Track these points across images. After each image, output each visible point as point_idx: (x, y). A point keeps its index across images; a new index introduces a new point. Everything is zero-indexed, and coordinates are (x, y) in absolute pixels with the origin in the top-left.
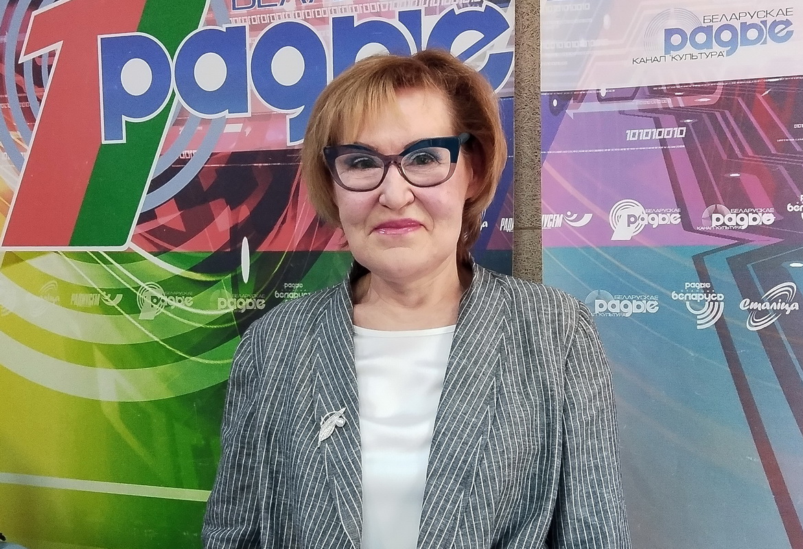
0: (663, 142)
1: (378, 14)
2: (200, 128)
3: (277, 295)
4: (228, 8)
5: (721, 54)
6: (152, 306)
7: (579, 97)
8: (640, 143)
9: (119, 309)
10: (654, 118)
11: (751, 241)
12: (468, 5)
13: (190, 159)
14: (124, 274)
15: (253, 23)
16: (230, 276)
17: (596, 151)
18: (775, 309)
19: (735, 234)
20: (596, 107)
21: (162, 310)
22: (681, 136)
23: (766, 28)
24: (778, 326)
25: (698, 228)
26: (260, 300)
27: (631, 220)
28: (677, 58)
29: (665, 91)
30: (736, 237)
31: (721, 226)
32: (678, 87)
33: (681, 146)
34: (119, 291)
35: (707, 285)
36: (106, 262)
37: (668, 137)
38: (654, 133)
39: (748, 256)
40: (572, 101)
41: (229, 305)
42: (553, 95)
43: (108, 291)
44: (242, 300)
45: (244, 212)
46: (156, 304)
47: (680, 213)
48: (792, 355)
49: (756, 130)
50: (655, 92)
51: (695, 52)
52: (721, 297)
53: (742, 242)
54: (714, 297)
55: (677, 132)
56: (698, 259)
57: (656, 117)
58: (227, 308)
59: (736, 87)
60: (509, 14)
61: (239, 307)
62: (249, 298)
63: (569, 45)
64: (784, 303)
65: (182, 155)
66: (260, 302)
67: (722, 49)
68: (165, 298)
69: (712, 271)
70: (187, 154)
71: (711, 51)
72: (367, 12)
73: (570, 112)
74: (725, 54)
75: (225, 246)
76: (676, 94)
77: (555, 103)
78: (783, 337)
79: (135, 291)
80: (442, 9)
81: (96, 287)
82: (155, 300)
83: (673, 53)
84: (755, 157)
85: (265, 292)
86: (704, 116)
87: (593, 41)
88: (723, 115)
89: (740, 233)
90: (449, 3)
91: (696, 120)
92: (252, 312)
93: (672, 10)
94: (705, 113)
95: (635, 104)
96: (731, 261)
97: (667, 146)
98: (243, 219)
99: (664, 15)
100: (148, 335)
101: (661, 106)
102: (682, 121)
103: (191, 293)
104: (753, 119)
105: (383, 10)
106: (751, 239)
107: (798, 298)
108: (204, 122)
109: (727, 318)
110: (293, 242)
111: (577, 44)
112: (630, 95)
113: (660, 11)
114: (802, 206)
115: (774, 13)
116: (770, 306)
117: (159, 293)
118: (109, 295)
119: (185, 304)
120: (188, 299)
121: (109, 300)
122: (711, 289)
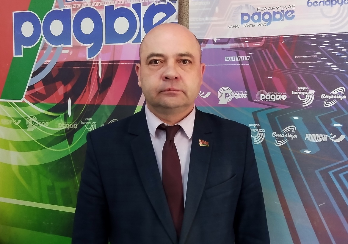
0: (240, 62)
1: (123, 5)
2: (52, 51)
3: (82, 123)
4: (64, 1)
5: (264, 25)
6: (32, 126)
7: (205, 42)
8: (230, 62)
9: (19, 126)
12: (160, 2)
13: (48, 64)
14: (21, 112)
15: (74, 8)
16: (63, 114)
17: (212, 65)
18: (287, 137)
20: (212, 46)
21: (36, 127)
22: (248, 60)
23: (283, 14)
24: (288, 145)
25: (255, 100)
26: (75, 125)
27: (227, 95)
28: (246, 26)
29: (241, 40)
30: (270, 104)
31: (264, 99)
32: (246, 38)
33: (247, 64)
34: (19, 119)
35: (258, 125)
36: (15, 106)
37: (242, 60)
38: (236, 58)
39: (276, 113)
40: (202, 44)
41: (63, 126)
43: (15, 119)
44: (68, 124)
45: (69, 87)
46: (34, 125)
47: (247, 93)
48: (294, 158)
49: (279, 58)
50: (237, 40)
51: (254, 24)
52: (264, 131)
53: (273, 107)
54: (261, 131)
55: (246, 58)
56: (255, 114)
57: (237, 51)
58: (62, 127)
59: (271, 39)
60: (176, 6)
61: (67, 127)
62: (71, 123)
63: (201, 19)
64: (291, 135)
65: (45, 62)
66: (75, 126)
67: (265, 22)
68: (37, 122)
69: (260, 119)
70: (47, 62)
71: (260, 23)
72: (119, 4)
74: (266, 25)
75: (62, 101)
76: (246, 41)
78: (290, 149)
79: (26, 119)
80: (150, 3)
81: (10, 117)
82: (33, 123)
83: (245, 24)
84: (279, 70)
85: (77, 121)
86: (258, 51)
87: (211, 18)
88: (265, 51)
89: (272, 103)
90: (152, 1)
91: (254, 53)
92: (72, 130)
93: (244, 5)
94: (258, 50)
95: (228, 46)
96: (268, 115)
97: (242, 64)
98: (69, 90)
99: (241, 7)
100: (30, 138)
101: (239, 47)
102: (248, 53)
103: (48, 121)
104: (278, 53)
105: (125, 3)
106: (276, 106)
107: (297, 133)
108: (54, 49)
109: (266, 140)
110: (89, 100)
111: (204, 19)
112: (227, 42)
113: (238, 6)
114: (298, 92)
115: (287, 7)
116: (285, 135)
117: (35, 120)
118: (16, 120)
119: (46, 125)
120: (47, 123)
121: (16, 122)
122: (260, 127)
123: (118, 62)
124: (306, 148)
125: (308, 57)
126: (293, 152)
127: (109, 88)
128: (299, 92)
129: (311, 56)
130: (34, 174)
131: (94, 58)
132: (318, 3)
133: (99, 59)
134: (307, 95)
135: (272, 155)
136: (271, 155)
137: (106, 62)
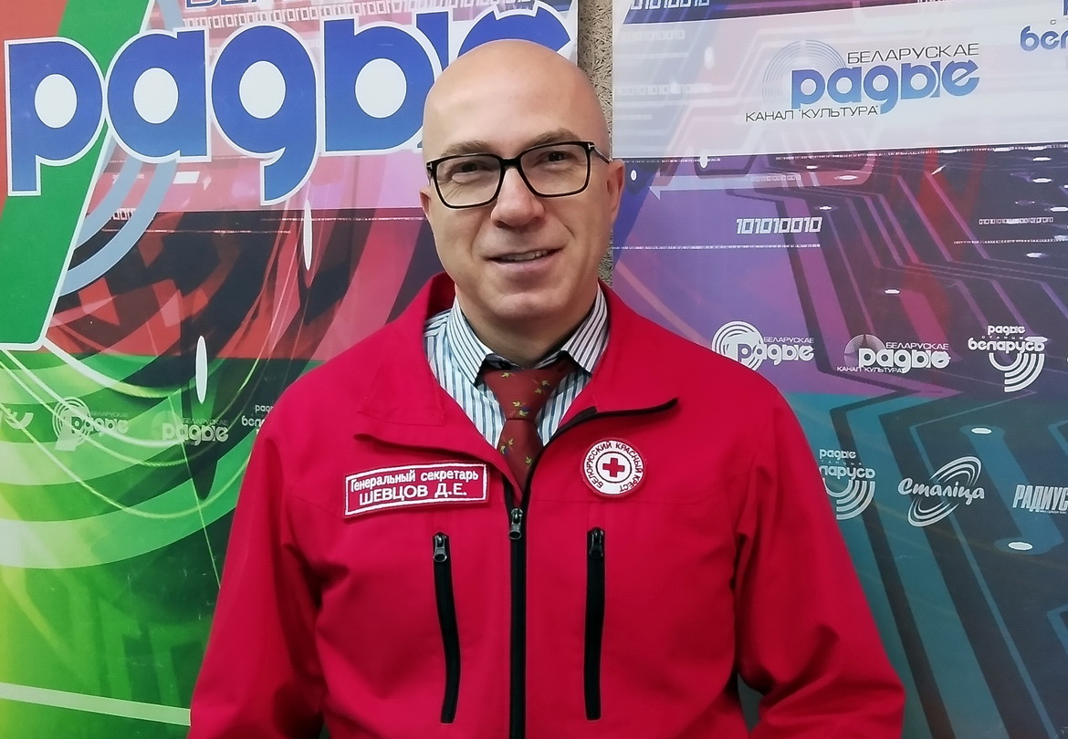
0: (789, 238)
1: (388, 17)
2: (141, 176)
3: (245, 421)
4: (181, 4)
5: (873, 110)
6: (73, 432)
7: (669, 167)
8: (756, 238)
9: (29, 435)
10: (777, 202)
11: (916, 392)
12: (514, 6)
13: (126, 221)
14: (34, 384)
15: (215, 27)
16: (180, 391)
17: (693, 248)
18: (950, 495)
19: (893, 380)
20: (693, 183)
21: (87, 438)
22: (815, 231)
23: (936, 73)
24: (955, 523)
25: (839, 369)
26: (222, 429)
27: (745, 351)
28: (810, 114)
29: (793, 163)
31: (872, 366)
32: (810, 157)
33: (814, 246)
34: (29, 408)
35: (852, 455)
37: (796, 231)
38: (777, 224)
39: (911, 414)
40: (658, 174)
41: (178, 434)
42: (631, 163)
43: (14, 408)
44: (196, 427)
45: (201, 299)
46: (78, 428)
47: (812, 345)
48: (975, 568)
50: (777, 163)
51: (836, 106)
52: (870, 473)
53: (901, 392)
54: (861, 473)
56: (838, 415)
57: (779, 201)
58: (175, 437)
59: (894, 159)
60: (569, 21)
61: (192, 437)
62: (206, 424)
63: (654, 90)
64: (962, 488)
65: (116, 215)
66: (222, 431)
67: (875, 103)
68: (90, 420)
69: (858, 434)
70: (123, 214)
71: (858, 104)
72: (372, 13)
73: (655, 190)
74: (878, 110)
75: (174, 348)
76: (808, 167)
77: (634, 175)
78: (961, 538)
79: (50, 409)
80: (477, 10)
82: (77, 424)
83: (804, 107)
84: (922, 266)
85: (228, 418)
86: (849, 202)
87: (690, 85)
88: (875, 201)
89: (900, 378)
90: (487, 4)
91: (837, 208)
92: (212, 445)
93: (803, 43)
94: (849, 197)
95: (749, 181)
96: (886, 420)
97: (794, 243)
98: (198, 309)
99: (791, 51)
100: (66, 474)
101: (785, 185)
102: (816, 208)
103: (126, 415)
104: (918, 209)
105: (394, 11)
106: (915, 389)
107: (984, 481)
108: (148, 168)
109: (879, 506)
110: (268, 344)
111: (666, 90)
112: (742, 168)
113: (784, 44)
114: (990, 343)
115: (951, 51)
116: (943, 491)
117: (83, 413)
118: (16, 413)
119: (119, 430)
120: (122, 424)
121: (15, 421)
122: (856, 461)
123: (371, 212)
124: (1017, 536)
125: (1024, 221)
126: (972, 547)
127: (338, 302)
128: (994, 341)
129: (1033, 220)
130: (79, 598)
131: (285, 201)
132: (1056, 39)
133: (302, 206)
134: (1019, 352)
135: (899, 558)
136: (896, 558)
137: (329, 213)
